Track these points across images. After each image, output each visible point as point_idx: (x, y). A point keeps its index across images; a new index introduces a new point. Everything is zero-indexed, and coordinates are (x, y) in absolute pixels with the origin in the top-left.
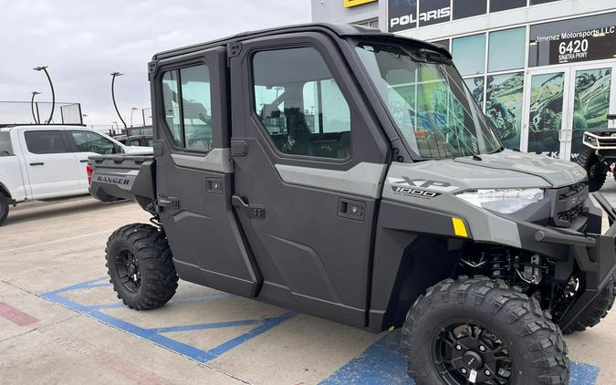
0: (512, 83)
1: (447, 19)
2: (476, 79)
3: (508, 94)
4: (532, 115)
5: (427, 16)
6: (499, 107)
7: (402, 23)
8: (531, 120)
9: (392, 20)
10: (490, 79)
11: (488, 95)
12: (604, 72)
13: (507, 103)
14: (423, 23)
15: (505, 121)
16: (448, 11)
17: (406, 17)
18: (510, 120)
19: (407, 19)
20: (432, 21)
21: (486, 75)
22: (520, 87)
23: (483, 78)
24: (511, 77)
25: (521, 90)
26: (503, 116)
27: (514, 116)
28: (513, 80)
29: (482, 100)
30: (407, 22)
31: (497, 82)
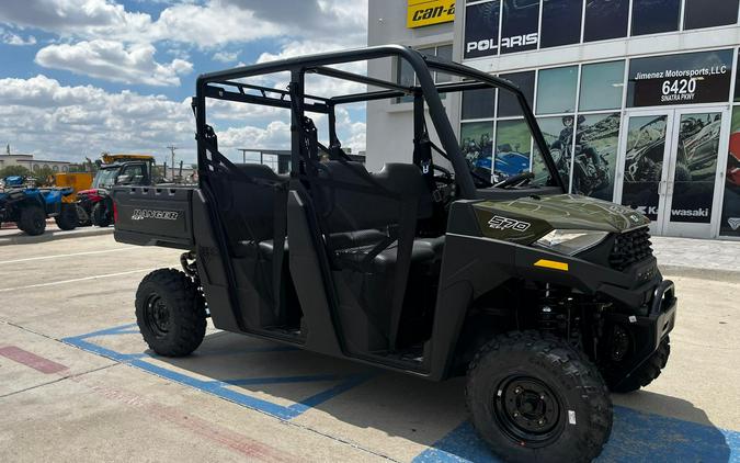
0: (605, 125)
1: (533, 47)
2: (565, 119)
3: (600, 138)
4: (628, 163)
5: (510, 43)
6: (590, 153)
7: (481, 48)
8: (626, 169)
9: (469, 44)
10: (581, 119)
11: (578, 137)
12: (712, 118)
13: (600, 148)
14: (505, 50)
15: (597, 168)
16: (535, 38)
17: (486, 42)
18: (602, 167)
19: (487, 44)
20: (516, 49)
22: (615, 130)
23: (573, 117)
24: (605, 118)
25: (616, 134)
26: (595, 161)
27: (607, 164)
28: (607, 121)
29: (571, 143)
30: (486, 48)
31: (589, 123)
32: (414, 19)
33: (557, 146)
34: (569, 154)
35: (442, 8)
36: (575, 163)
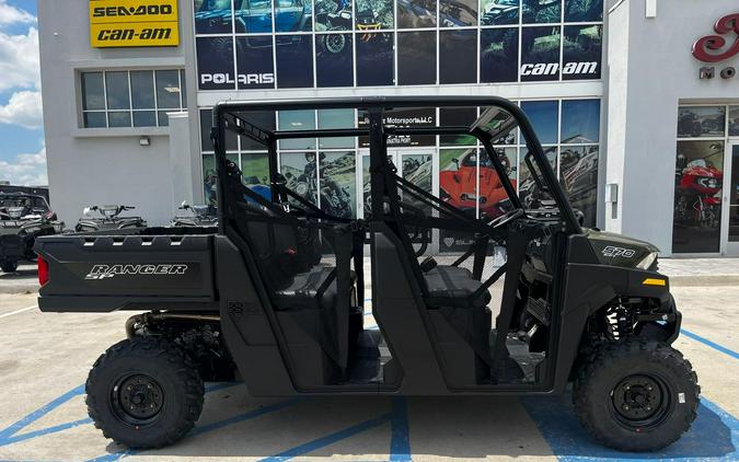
0: (344, 162)
1: (271, 86)
2: (307, 155)
3: (340, 173)
4: (365, 195)
5: (247, 79)
6: (333, 185)
7: (216, 81)
8: (365, 200)
9: (203, 76)
10: (322, 156)
11: (321, 171)
13: (341, 181)
14: (242, 86)
15: (340, 200)
16: (271, 78)
17: (222, 76)
18: (345, 199)
19: (223, 78)
20: (253, 86)
21: (317, 151)
22: (352, 166)
23: (314, 154)
24: (342, 155)
25: (354, 170)
26: (338, 194)
27: (348, 195)
28: (345, 158)
29: (315, 177)
30: (222, 81)
31: (329, 159)
32: (100, 38)
33: (302, 179)
34: (315, 187)
35: (132, 31)
36: (321, 195)
